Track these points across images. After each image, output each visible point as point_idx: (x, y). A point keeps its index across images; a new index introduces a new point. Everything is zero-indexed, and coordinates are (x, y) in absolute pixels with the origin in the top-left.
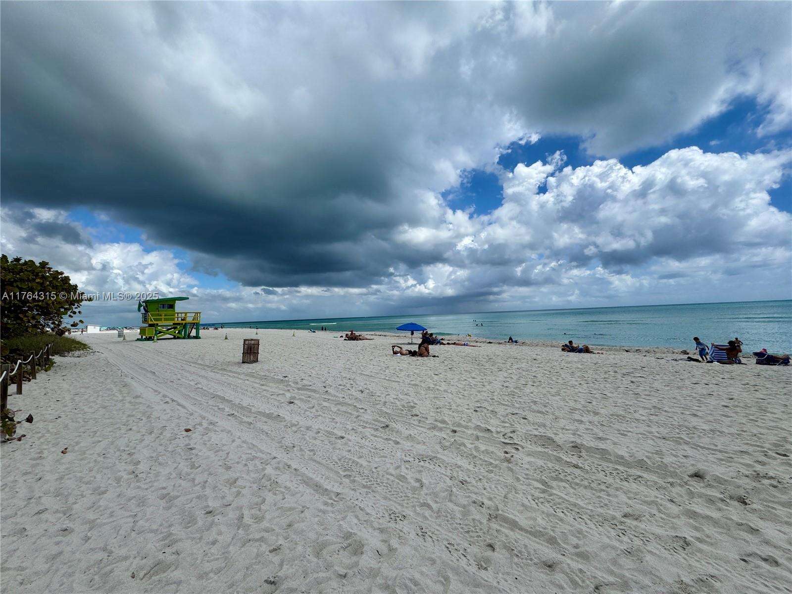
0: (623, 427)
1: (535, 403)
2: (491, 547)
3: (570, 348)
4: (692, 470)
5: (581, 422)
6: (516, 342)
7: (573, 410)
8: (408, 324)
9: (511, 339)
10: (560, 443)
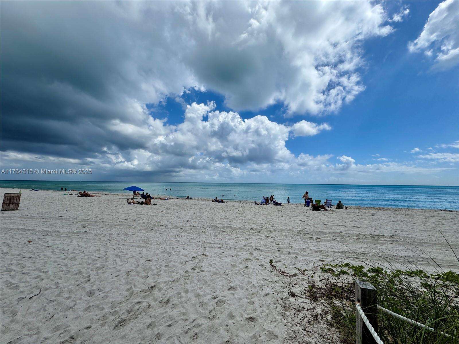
0: (236, 221)
1: (208, 218)
2: (205, 248)
3: (216, 201)
4: (250, 228)
5: (224, 221)
6: (191, 198)
7: (221, 219)
8: (132, 187)
9: (188, 197)
10: (219, 227)
